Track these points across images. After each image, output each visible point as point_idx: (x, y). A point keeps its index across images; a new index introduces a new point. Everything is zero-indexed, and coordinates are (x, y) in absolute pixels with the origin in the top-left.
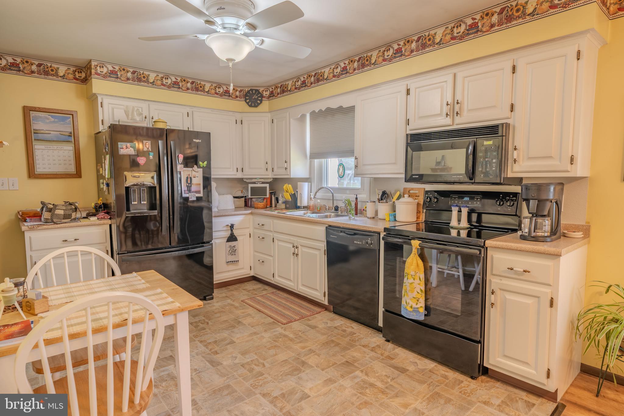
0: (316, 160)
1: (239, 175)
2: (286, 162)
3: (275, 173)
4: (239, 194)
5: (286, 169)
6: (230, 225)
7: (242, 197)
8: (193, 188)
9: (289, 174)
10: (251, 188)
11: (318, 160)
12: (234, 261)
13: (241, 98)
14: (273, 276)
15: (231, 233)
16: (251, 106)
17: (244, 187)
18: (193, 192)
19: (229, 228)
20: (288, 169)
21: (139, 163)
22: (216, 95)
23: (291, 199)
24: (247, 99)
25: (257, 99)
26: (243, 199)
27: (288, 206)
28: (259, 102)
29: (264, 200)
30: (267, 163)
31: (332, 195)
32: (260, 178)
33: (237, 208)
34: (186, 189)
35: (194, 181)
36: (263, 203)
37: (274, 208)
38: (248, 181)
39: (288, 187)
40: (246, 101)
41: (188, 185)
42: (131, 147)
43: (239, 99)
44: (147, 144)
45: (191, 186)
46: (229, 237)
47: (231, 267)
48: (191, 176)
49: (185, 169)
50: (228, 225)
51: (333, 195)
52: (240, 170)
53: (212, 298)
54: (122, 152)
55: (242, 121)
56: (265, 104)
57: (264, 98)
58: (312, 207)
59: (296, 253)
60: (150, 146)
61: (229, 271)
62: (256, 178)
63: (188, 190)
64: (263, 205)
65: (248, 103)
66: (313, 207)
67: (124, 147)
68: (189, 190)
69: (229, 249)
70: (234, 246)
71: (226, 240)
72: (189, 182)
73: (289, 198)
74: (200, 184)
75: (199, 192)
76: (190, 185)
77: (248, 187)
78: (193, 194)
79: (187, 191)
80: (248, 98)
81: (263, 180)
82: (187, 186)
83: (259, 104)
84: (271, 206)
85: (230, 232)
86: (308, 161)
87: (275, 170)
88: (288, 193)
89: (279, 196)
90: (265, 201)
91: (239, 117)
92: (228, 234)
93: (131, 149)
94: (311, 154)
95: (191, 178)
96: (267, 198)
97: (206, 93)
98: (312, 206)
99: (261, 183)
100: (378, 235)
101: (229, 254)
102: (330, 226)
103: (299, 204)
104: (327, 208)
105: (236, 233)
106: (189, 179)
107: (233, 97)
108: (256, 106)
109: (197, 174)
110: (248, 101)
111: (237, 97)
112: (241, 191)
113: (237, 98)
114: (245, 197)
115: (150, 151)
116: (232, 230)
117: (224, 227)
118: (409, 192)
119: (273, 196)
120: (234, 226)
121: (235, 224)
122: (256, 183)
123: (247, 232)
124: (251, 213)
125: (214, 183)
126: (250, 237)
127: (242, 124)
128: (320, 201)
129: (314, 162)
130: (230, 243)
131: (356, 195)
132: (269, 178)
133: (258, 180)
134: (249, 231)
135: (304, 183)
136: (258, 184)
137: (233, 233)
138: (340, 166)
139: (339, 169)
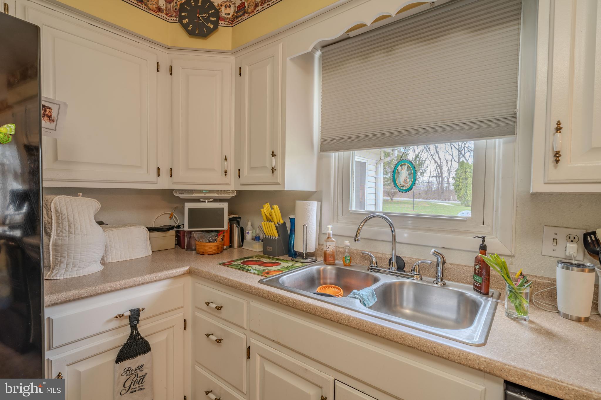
0: (332, 155)
1: (164, 183)
2: (273, 155)
3: (243, 180)
4: (165, 221)
5: (273, 170)
6: (129, 313)
7: (171, 228)
9: (280, 182)
10: (190, 209)
11: (337, 153)
13: (171, 16)
15: (132, 333)
16: (191, 34)
17: (176, 208)
19: (127, 321)
20: (279, 172)
23: (277, 236)
24: (184, 18)
25: (207, 20)
26: (173, 233)
27: (270, 248)
28: (210, 26)
29: (217, 236)
30: (226, 159)
32: (210, 191)
36: (215, 244)
37: (236, 250)
38: (182, 196)
40: (180, 21)
46: (126, 345)
50: (122, 315)
52: (164, 172)
55: (171, 67)
56: (225, 34)
57: (223, 20)
58: (331, 257)
62: (200, 191)
64: (216, 248)
65: (185, 27)
66: (333, 255)
69: (124, 378)
70: (140, 368)
71: (114, 356)
73: (272, 231)
80: (186, 15)
81: (216, 195)
83: (210, 32)
84: (231, 246)
85: (128, 331)
86: (317, 156)
87: (245, 172)
88: (273, 224)
89: (247, 225)
90: (220, 238)
91: (165, 58)
92: (122, 338)
94: (321, 140)
96: (224, 231)
98: (330, 253)
99: (211, 200)
101: (124, 392)
103: (298, 248)
104: (374, 260)
105: (143, 329)
108: (204, 36)
110: (185, 22)
111: (160, 11)
112: (168, 216)
114: (178, 227)
116: (134, 327)
117: (110, 321)
119: (235, 225)
120: (141, 312)
121: (143, 309)
122: (202, 200)
123: (177, 318)
124: (190, 273)
125: (93, 199)
126: (185, 328)
127: (171, 74)
128: (349, 244)
129: (330, 157)
130: (128, 363)
131: (484, 238)
132: (229, 190)
133: (206, 194)
134: (182, 314)
135: (314, 202)
136: (205, 202)
137: (138, 334)
138: (401, 166)
139: (398, 172)
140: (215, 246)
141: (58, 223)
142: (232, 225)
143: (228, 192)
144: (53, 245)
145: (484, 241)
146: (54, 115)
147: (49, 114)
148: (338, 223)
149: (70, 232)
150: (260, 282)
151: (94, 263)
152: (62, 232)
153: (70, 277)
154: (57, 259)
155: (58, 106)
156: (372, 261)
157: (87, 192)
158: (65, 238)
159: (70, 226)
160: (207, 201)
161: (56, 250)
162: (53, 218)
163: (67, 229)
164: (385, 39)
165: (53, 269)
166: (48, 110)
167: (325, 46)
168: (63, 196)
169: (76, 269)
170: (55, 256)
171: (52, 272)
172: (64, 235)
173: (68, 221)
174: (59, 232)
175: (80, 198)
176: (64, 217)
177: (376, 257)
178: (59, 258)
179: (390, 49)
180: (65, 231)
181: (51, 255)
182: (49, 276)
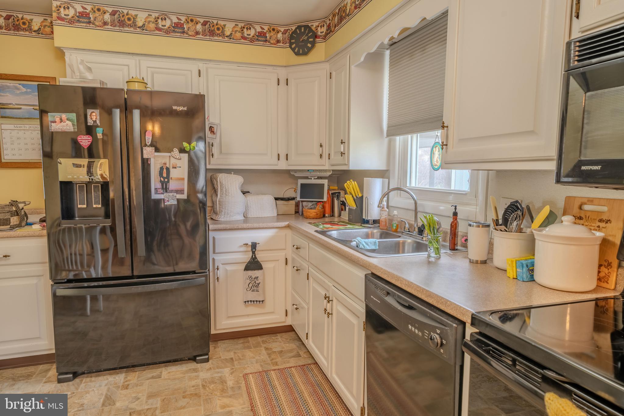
0: (398, 138)
1: (283, 165)
2: (342, 143)
3: (332, 161)
6: (251, 244)
7: (292, 199)
8: (172, 185)
9: (347, 163)
10: (301, 184)
12: (257, 301)
13: (286, 44)
14: (307, 336)
15: (252, 256)
16: (297, 54)
18: (172, 191)
19: (250, 249)
20: (345, 155)
21: (80, 144)
22: (243, 41)
23: (355, 206)
24: (292, 43)
25: (307, 41)
27: (351, 217)
28: (309, 45)
30: (321, 146)
31: (413, 202)
32: (314, 171)
33: (281, 216)
34: (159, 186)
35: (174, 174)
36: (315, 210)
37: (336, 219)
38: (296, 174)
39: (351, 185)
40: (290, 47)
41: (162, 179)
42: (67, 119)
43: (281, 44)
44: (94, 114)
45: (168, 181)
46: (249, 262)
47: (252, 309)
48: (168, 166)
49: (156, 154)
50: (247, 244)
51: (416, 203)
52: (283, 157)
53: (207, 360)
54: (55, 127)
55: (287, 80)
56: (320, 49)
57: (319, 38)
58: (383, 223)
59: (329, 310)
60: (98, 117)
61: (248, 315)
62: (308, 171)
63: (163, 188)
64: (315, 214)
65: (293, 50)
66: (386, 222)
67: (58, 120)
68: (165, 188)
69: (248, 281)
70: (257, 278)
71: (243, 266)
72: (165, 175)
73: (352, 204)
74: (183, 179)
75: (181, 192)
76: (166, 180)
77: (297, 184)
78: (171, 194)
79: (160, 190)
80: (294, 41)
81: (318, 174)
82: (161, 181)
83: (310, 50)
84: (332, 215)
85: (250, 255)
86: (386, 140)
87: (331, 156)
88: (352, 196)
91: (282, 73)
92: (247, 257)
93: (68, 122)
94: (389, 127)
95: (168, 169)
96: (324, 202)
97: (226, 39)
98: (383, 220)
99: (316, 178)
100: (460, 328)
101: (248, 289)
102: (373, 275)
103: (365, 217)
104: (407, 226)
105: (260, 256)
106: (165, 170)
107: (272, 42)
108: (305, 54)
109: (179, 163)
110: (293, 46)
111: (278, 41)
112: (294, 189)
113: (279, 44)
115: (98, 126)
116: (254, 253)
117: (241, 246)
118: (580, 208)
119: (335, 198)
120: (257, 245)
121: (259, 244)
122: (309, 177)
123: (281, 255)
124: (288, 227)
125: (239, 176)
126: (286, 264)
127: (287, 85)
128: (396, 213)
129: (395, 140)
130: (250, 273)
131: (456, 206)
132: (327, 170)
133: (311, 173)
134: (284, 254)
135: (375, 179)
136: (312, 179)
137: (256, 258)
138: (435, 148)
139: (433, 153)
140: (314, 212)
141: (221, 189)
142: (334, 198)
143: (326, 171)
144: (218, 202)
145: (456, 209)
146: (215, 131)
147: (213, 131)
148: (400, 197)
149: (226, 195)
150: (316, 231)
151: (238, 214)
152: (222, 194)
153: (226, 220)
154: (220, 209)
155: (216, 126)
156: (405, 227)
157: (237, 172)
158: (224, 198)
159: (226, 191)
160: (313, 178)
161: (220, 204)
162: (219, 186)
163: (225, 193)
164: (422, 39)
165: (219, 215)
166: (213, 128)
167: (393, 44)
168: (223, 174)
169: (229, 216)
170: (219, 207)
171: (218, 216)
172: (223, 196)
173: (225, 188)
174: (221, 194)
175: (232, 175)
176: (223, 186)
177: (409, 224)
178: (221, 209)
179: (423, 49)
180: (224, 194)
181: (218, 207)
182: (217, 219)
